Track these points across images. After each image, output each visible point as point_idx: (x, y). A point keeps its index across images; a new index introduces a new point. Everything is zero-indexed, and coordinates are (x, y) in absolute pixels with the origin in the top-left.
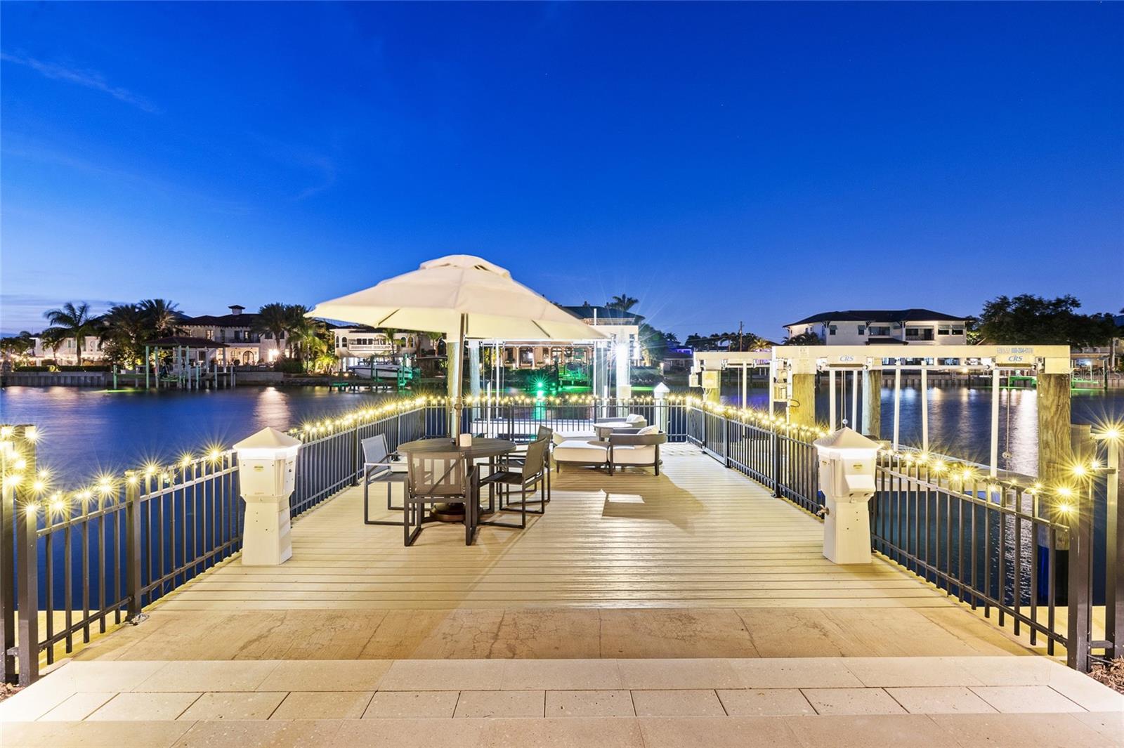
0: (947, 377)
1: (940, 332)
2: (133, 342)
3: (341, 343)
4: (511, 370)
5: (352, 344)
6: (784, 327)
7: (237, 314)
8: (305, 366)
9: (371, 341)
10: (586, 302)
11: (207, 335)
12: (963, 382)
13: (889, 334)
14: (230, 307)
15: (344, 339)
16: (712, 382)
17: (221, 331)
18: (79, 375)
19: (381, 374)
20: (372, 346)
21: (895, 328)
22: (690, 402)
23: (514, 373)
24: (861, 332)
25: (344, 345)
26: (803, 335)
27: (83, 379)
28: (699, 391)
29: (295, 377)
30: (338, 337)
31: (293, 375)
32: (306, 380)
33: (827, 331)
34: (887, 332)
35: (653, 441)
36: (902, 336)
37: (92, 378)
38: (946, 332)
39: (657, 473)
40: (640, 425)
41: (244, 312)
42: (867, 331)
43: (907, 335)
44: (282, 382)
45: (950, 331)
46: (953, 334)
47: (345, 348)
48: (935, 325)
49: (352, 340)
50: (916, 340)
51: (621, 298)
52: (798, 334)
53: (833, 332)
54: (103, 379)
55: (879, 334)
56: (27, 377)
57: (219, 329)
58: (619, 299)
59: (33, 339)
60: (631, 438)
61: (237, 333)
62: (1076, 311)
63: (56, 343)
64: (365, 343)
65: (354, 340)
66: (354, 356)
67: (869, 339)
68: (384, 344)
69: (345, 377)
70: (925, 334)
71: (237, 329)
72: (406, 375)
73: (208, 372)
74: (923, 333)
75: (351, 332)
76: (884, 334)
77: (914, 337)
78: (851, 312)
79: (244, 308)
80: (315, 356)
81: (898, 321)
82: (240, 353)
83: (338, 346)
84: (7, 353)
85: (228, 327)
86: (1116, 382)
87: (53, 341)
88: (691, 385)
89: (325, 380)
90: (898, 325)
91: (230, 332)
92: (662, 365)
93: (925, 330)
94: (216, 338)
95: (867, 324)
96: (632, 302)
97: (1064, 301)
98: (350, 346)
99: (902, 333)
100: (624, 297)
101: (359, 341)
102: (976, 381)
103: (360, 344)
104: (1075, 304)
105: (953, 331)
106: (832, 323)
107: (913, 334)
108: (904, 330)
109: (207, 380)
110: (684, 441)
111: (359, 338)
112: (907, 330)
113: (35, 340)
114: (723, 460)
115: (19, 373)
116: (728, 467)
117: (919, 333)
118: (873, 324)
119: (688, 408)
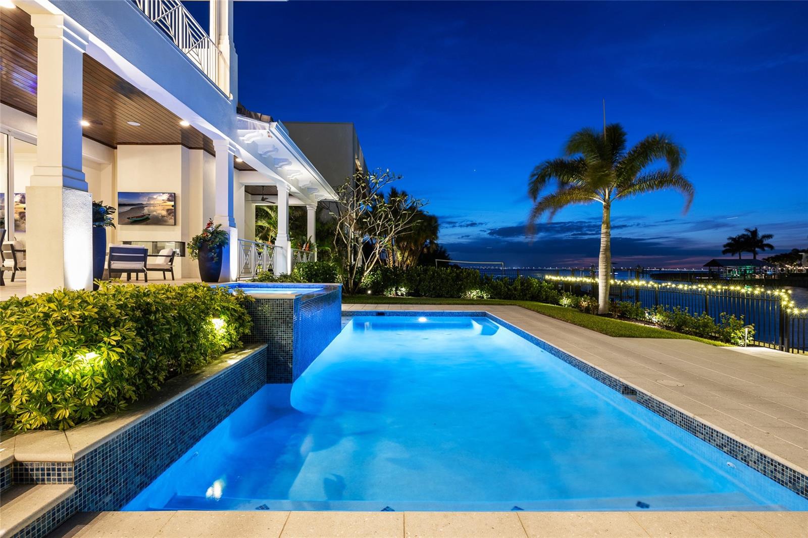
59: (801, 254)
84: (783, 264)
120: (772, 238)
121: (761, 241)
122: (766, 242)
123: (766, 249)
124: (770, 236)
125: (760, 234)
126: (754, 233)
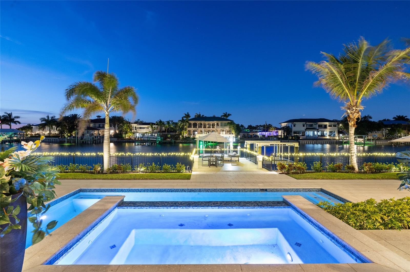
0: (330, 141)
1: (329, 126)
2: (67, 128)
3: (134, 128)
4: (191, 138)
5: (138, 129)
6: (279, 123)
7: (99, 119)
8: (123, 136)
9: (144, 128)
10: (214, 115)
11: (90, 125)
12: (335, 143)
13: (313, 127)
14: (97, 116)
15: (135, 127)
16: (248, 146)
17: (95, 124)
18: (51, 139)
19: (151, 139)
20: (145, 129)
21: (315, 124)
22: (245, 150)
23: (192, 139)
24: (304, 126)
25: (135, 129)
26: (285, 127)
27: (52, 140)
28: (246, 148)
29: (121, 140)
30: (133, 127)
31: (120, 139)
32: (124, 141)
33: (293, 125)
34: (312, 126)
35: (238, 157)
36: (317, 127)
37: (55, 139)
38: (331, 126)
39: (239, 162)
40: (236, 154)
41: (101, 118)
42: (305, 126)
43: (318, 127)
44: (116, 141)
45: (332, 126)
46: (333, 127)
47: (136, 130)
48: (327, 123)
49: (138, 127)
50: (321, 128)
51: (225, 113)
52: (283, 126)
53: (294, 126)
54: (58, 140)
55: (310, 126)
56: (33, 139)
57: (94, 124)
58: (225, 114)
59: (32, 126)
60: (234, 156)
61: (99, 125)
62: (370, 120)
63: (43, 128)
64: (142, 129)
65: (139, 128)
66: (138, 133)
67: (306, 128)
68: (148, 129)
69: (137, 140)
70: (324, 127)
71: (100, 124)
72: (159, 140)
73: (94, 138)
74: (324, 126)
75: (138, 125)
76: (311, 126)
77: (321, 127)
78: (301, 119)
79: (101, 117)
80: (126, 133)
81: (316, 122)
82: (100, 131)
83: (133, 129)
85: (96, 123)
86: (383, 142)
87: (42, 128)
88: (245, 147)
89: (130, 141)
90: (316, 124)
91: (97, 125)
92: (239, 136)
93: (325, 125)
94: (93, 127)
95: (306, 123)
96: (229, 115)
97: (367, 117)
98: (137, 129)
99: (317, 126)
100: (226, 113)
101: (140, 128)
102: (339, 142)
103: (141, 129)
104: (371, 118)
105: (333, 126)
106: (294, 123)
107: (320, 126)
108: (317, 125)
109: (95, 141)
110: (243, 157)
111: (140, 127)
112: (318, 125)
113: (32, 127)
114: (249, 160)
115: (31, 138)
116: (250, 161)
117: (323, 126)
118: (308, 123)
119: (244, 151)
120: (19, 118)
121: (13, 119)
122: (16, 120)
123: (17, 123)
124: (18, 117)
125: (13, 116)
126: (10, 115)
